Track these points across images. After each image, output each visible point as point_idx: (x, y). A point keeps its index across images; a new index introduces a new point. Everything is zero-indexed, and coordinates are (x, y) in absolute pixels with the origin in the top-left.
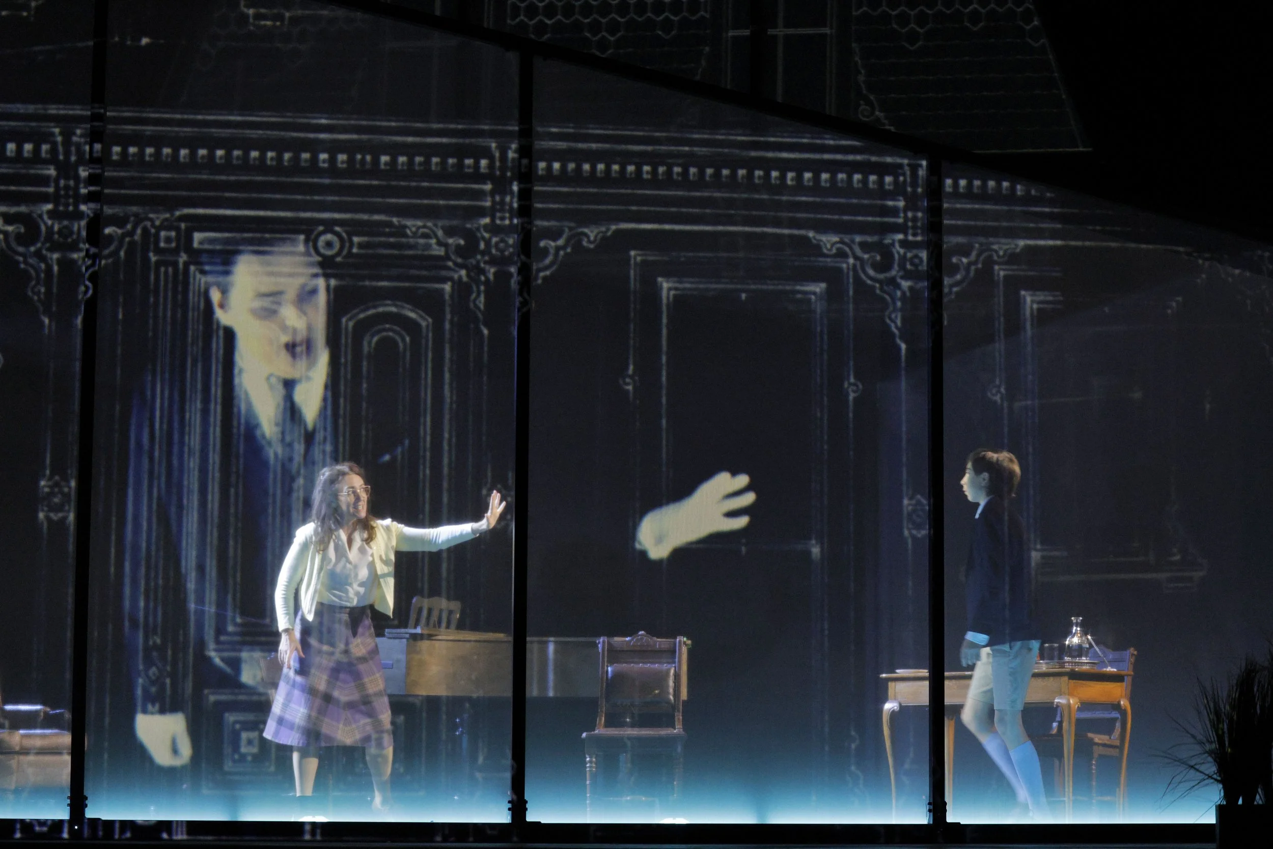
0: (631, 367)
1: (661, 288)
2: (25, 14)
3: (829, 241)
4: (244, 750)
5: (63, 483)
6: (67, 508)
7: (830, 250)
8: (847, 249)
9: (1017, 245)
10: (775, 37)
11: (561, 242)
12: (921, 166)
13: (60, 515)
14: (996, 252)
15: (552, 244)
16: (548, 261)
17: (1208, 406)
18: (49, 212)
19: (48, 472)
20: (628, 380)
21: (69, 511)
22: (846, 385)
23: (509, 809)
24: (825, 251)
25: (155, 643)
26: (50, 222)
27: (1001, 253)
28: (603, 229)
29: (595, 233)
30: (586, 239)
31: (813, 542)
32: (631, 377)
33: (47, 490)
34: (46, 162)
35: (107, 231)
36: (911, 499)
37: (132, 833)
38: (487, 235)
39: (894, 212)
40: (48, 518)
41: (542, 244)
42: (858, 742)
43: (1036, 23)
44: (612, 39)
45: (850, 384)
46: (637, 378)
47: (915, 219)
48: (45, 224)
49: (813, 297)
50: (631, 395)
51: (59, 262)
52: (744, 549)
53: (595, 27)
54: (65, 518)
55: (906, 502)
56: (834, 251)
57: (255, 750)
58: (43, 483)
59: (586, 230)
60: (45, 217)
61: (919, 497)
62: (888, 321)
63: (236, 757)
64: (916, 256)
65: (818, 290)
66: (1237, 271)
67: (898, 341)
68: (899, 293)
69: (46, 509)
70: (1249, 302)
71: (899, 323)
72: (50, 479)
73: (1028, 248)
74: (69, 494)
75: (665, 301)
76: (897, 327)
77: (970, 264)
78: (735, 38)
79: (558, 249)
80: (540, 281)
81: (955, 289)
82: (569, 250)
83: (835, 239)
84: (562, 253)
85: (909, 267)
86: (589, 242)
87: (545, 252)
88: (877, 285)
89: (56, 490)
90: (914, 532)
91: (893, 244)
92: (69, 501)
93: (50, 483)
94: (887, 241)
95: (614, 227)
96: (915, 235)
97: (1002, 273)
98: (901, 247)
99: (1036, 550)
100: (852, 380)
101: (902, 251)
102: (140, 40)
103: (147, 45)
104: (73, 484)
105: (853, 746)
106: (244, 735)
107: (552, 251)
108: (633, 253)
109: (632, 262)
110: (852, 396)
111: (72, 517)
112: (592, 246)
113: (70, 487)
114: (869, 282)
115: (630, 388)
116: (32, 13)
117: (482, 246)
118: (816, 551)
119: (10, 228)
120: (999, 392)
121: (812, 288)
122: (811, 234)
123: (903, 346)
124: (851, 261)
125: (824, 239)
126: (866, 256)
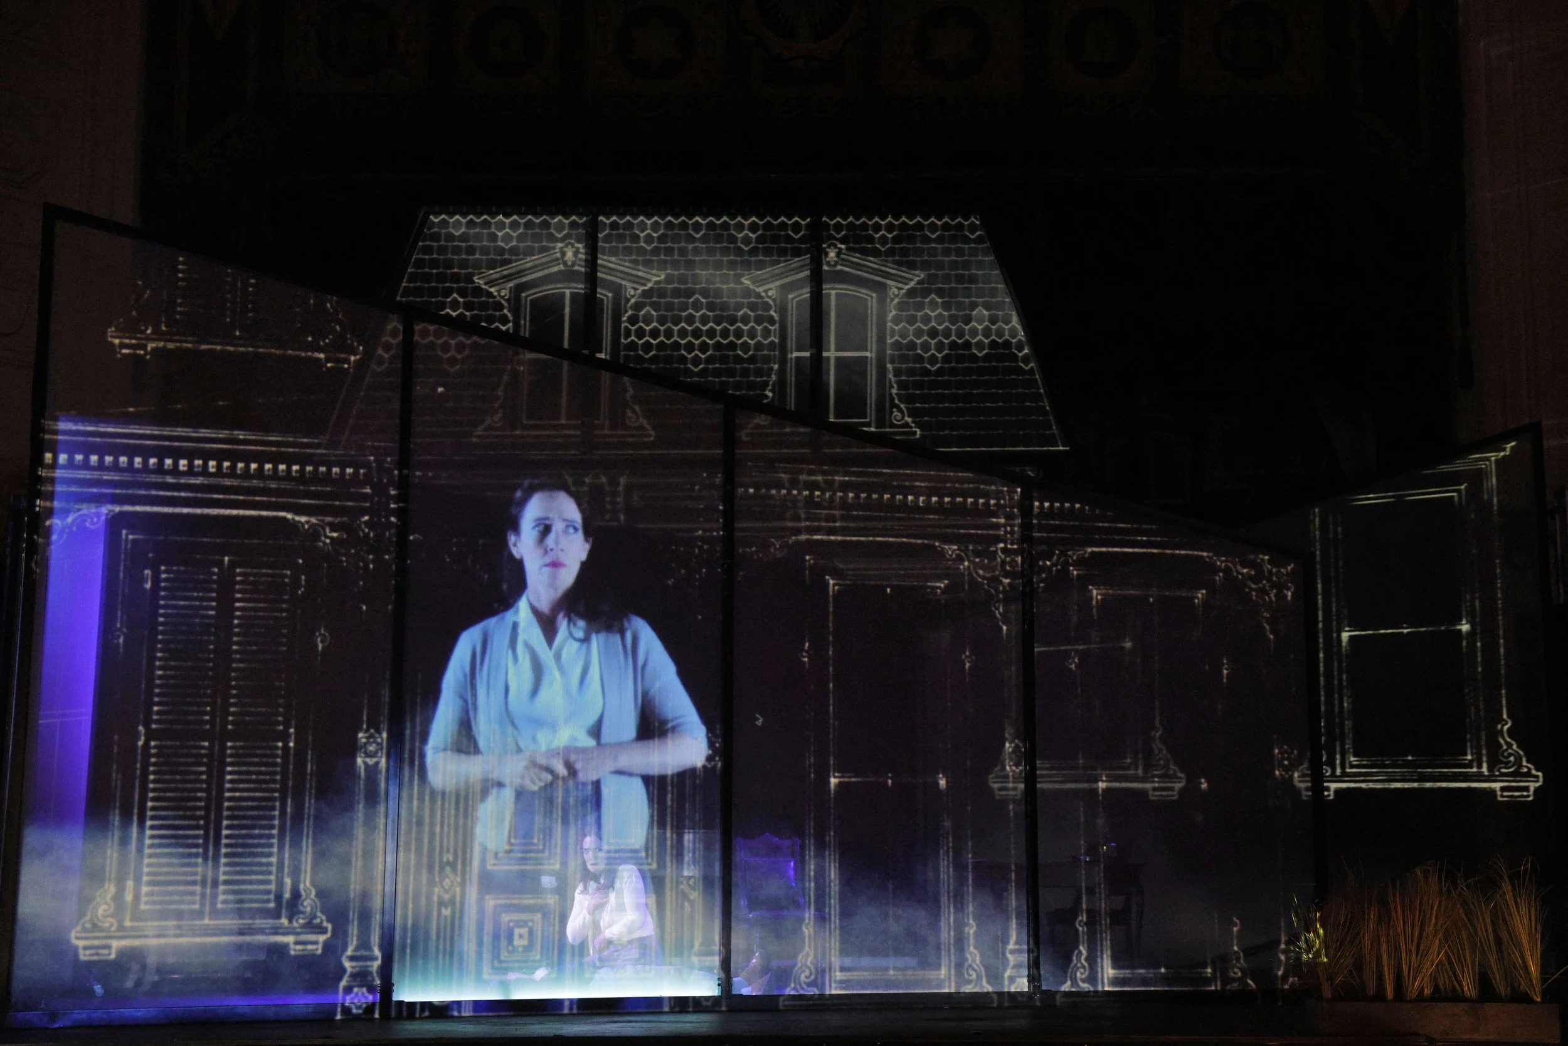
0: (807, 644)
1: (829, 584)
2: (346, 366)
3: (951, 549)
4: (516, 943)
5: (377, 735)
6: (380, 755)
7: (951, 556)
8: (963, 554)
9: (1086, 552)
10: (828, 358)
11: (754, 549)
12: (1016, 492)
13: (375, 760)
14: (1071, 557)
15: (749, 550)
17: (1225, 672)
18: (365, 523)
19: (365, 726)
20: (804, 654)
21: (381, 757)
22: (963, 657)
23: (719, 985)
24: (948, 556)
25: (448, 859)
26: (367, 530)
27: (1075, 558)
28: (786, 539)
29: (779, 542)
30: (773, 547)
31: (941, 776)
32: (807, 652)
33: (364, 740)
34: (363, 484)
35: (411, 538)
36: (1010, 743)
37: (430, 1012)
38: (700, 543)
39: (997, 526)
40: (365, 763)
41: (741, 550)
42: (975, 928)
43: (1026, 351)
44: (703, 356)
45: (967, 657)
46: (811, 652)
47: (1012, 532)
48: (363, 531)
49: (939, 591)
50: (807, 666)
51: (373, 562)
52: (890, 781)
53: (690, 347)
54: (377, 763)
55: (1007, 745)
56: (954, 556)
57: (525, 943)
58: (361, 735)
59: (772, 540)
60: (363, 526)
61: (1017, 741)
62: (993, 609)
63: (510, 948)
64: (1013, 560)
65: (942, 585)
66: (1245, 571)
67: (1001, 623)
68: (1001, 588)
69: (363, 755)
70: (1254, 593)
71: (1001, 610)
72: (367, 731)
73: (1093, 553)
74: (381, 744)
75: (831, 593)
76: (999, 613)
77: (1053, 565)
78: (798, 358)
79: (752, 554)
80: (740, 579)
81: (1042, 585)
82: (760, 555)
83: (955, 547)
84: (755, 557)
85: (1008, 568)
86: (776, 549)
87: (743, 556)
88: (986, 581)
89: (371, 740)
90: (1014, 768)
91: (996, 552)
92: (382, 749)
93: (367, 735)
94: (992, 549)
95: (793, 538)
96: (1012, 544)
97: (1075, 572)
98: (1002, 553)
99: (1103, 781)
100: (968, 653)
101: (1003, 556)
102: (436, 390)
103: (442, 393)
104: (385, 735)
105: (972, 931)
106: (517, 931)
107: (748, 556)
108: (807, 558)
109: (807, 564)
110: (967, 665)
111: (383, 761)
112: (777, 552)
113: (382, 739)
114: (979, 579)
115: (806, 659)
116: (352, 365)
117: (697, 551)
118: (942, 783)
119: (335, 535)
120: (1074, 662)
121: (938, 584)
122: (937, 544)
123: (1005, 628)
124: (966, 563)
125: (946, 547)
126: (977, 560)
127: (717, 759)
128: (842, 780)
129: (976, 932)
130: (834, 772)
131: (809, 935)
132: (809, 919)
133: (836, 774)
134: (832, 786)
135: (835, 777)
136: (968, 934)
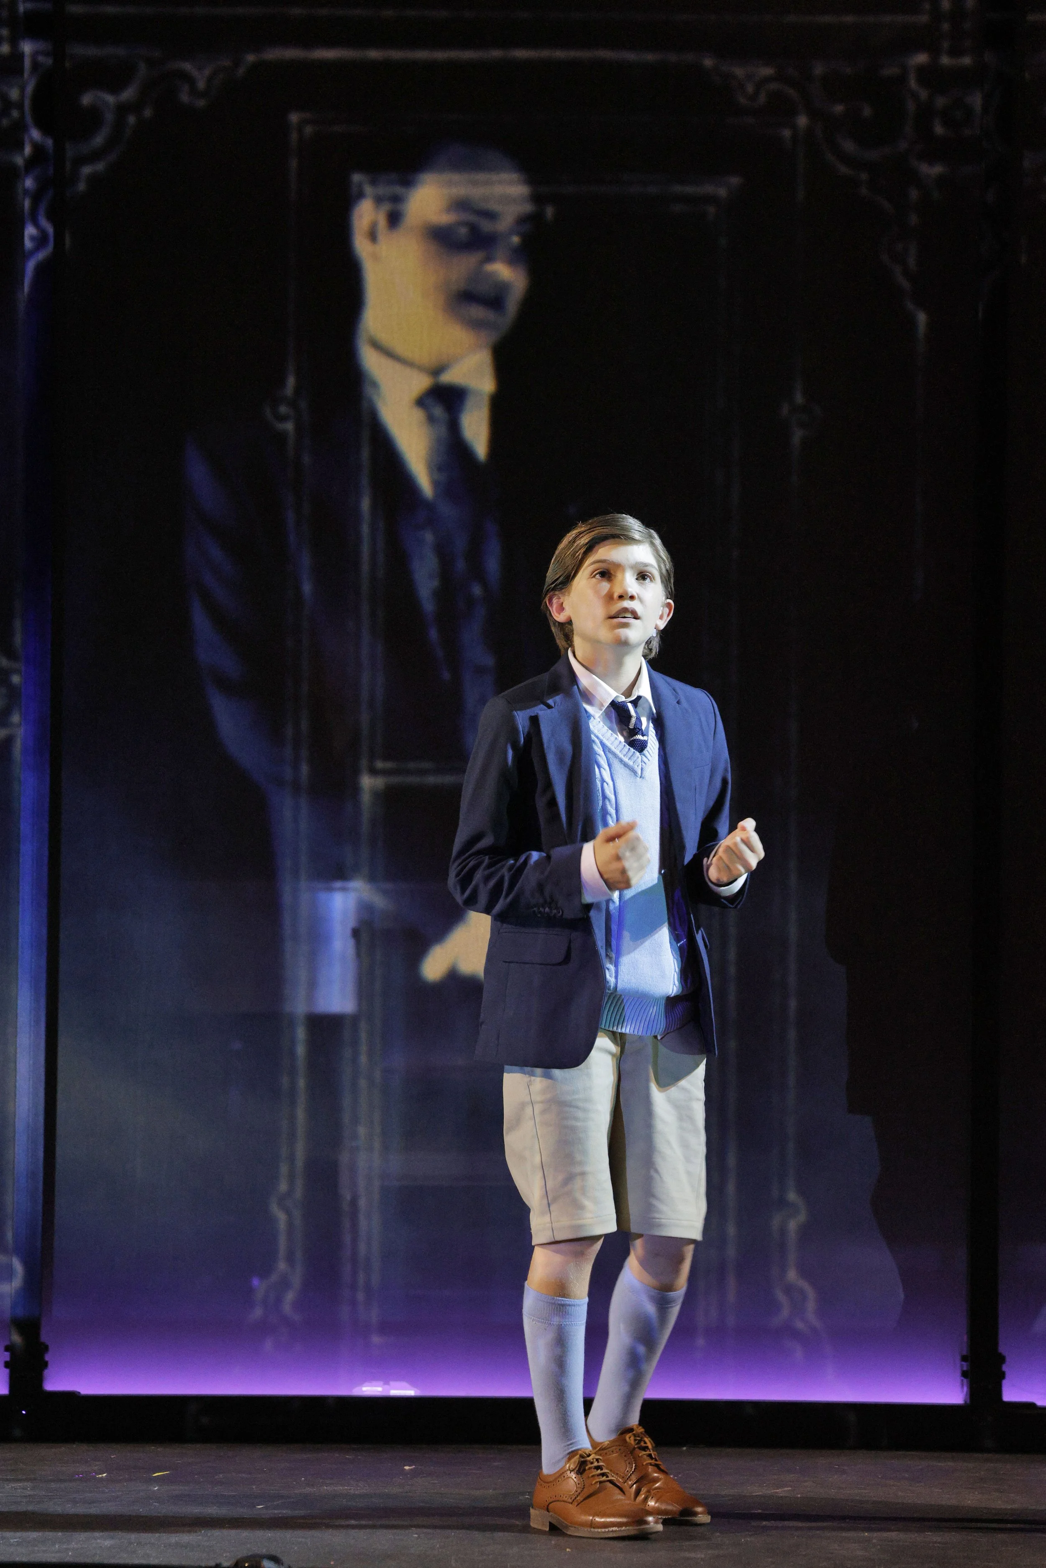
0: (291, 381)
7: (754, 98)
8: (791, 92)
11: (128, 94)
15: (110, 99)
16: (98, 140)
20: (283, 409)
22: (785, 410)
23: (7, 1365)
24: (742, 100)
28: (227, 63)
29: (207, 72)
30: (186, 88)
41: (87, 99)
42: (802, 1217)
45: (794, 409)
46: (303, 405)
49: (711, 210)
56: (762, 99)
59: (187, 66)
62: (886, 260)
64: (957, 105)
65: (722, 192)
67: (910, 306)
68: (914, 195)
71: (912, 262)
76: (906, 275)
79: (122, 110)
80: (82, 187)
82: (148, 113)
83: (767, 71)
84: (132, 119)
85: (939, 130)
86: (194, 91)
87: (94, 116)
88: (864, 176)
91: (903, 79)
94: (890, 71)
95: (251, 58)
96: (955, 52)
98: (922, 83)
100: (799, 399)
101: (924, 94)
105: (793, 1226)
107: (109, 117)
108: (294, 118)
109: (294, 136)
110: (797, 436)
112: (201, 103)
114: (844, 170)
121: (709, 189)
122: (708, 62)
123: (922, 318)
124: (802, 121)
125: (739, 72)
126: (839, 108)
127: (16, 718)
128: (395, 780)
129: (805, 1232)
130: (372, 758)
131: (290, 1225)
132: (292, 1177)
133: (380, 765)
134: (366, 798)
135: (373, 772)
136: (783, 1231)
